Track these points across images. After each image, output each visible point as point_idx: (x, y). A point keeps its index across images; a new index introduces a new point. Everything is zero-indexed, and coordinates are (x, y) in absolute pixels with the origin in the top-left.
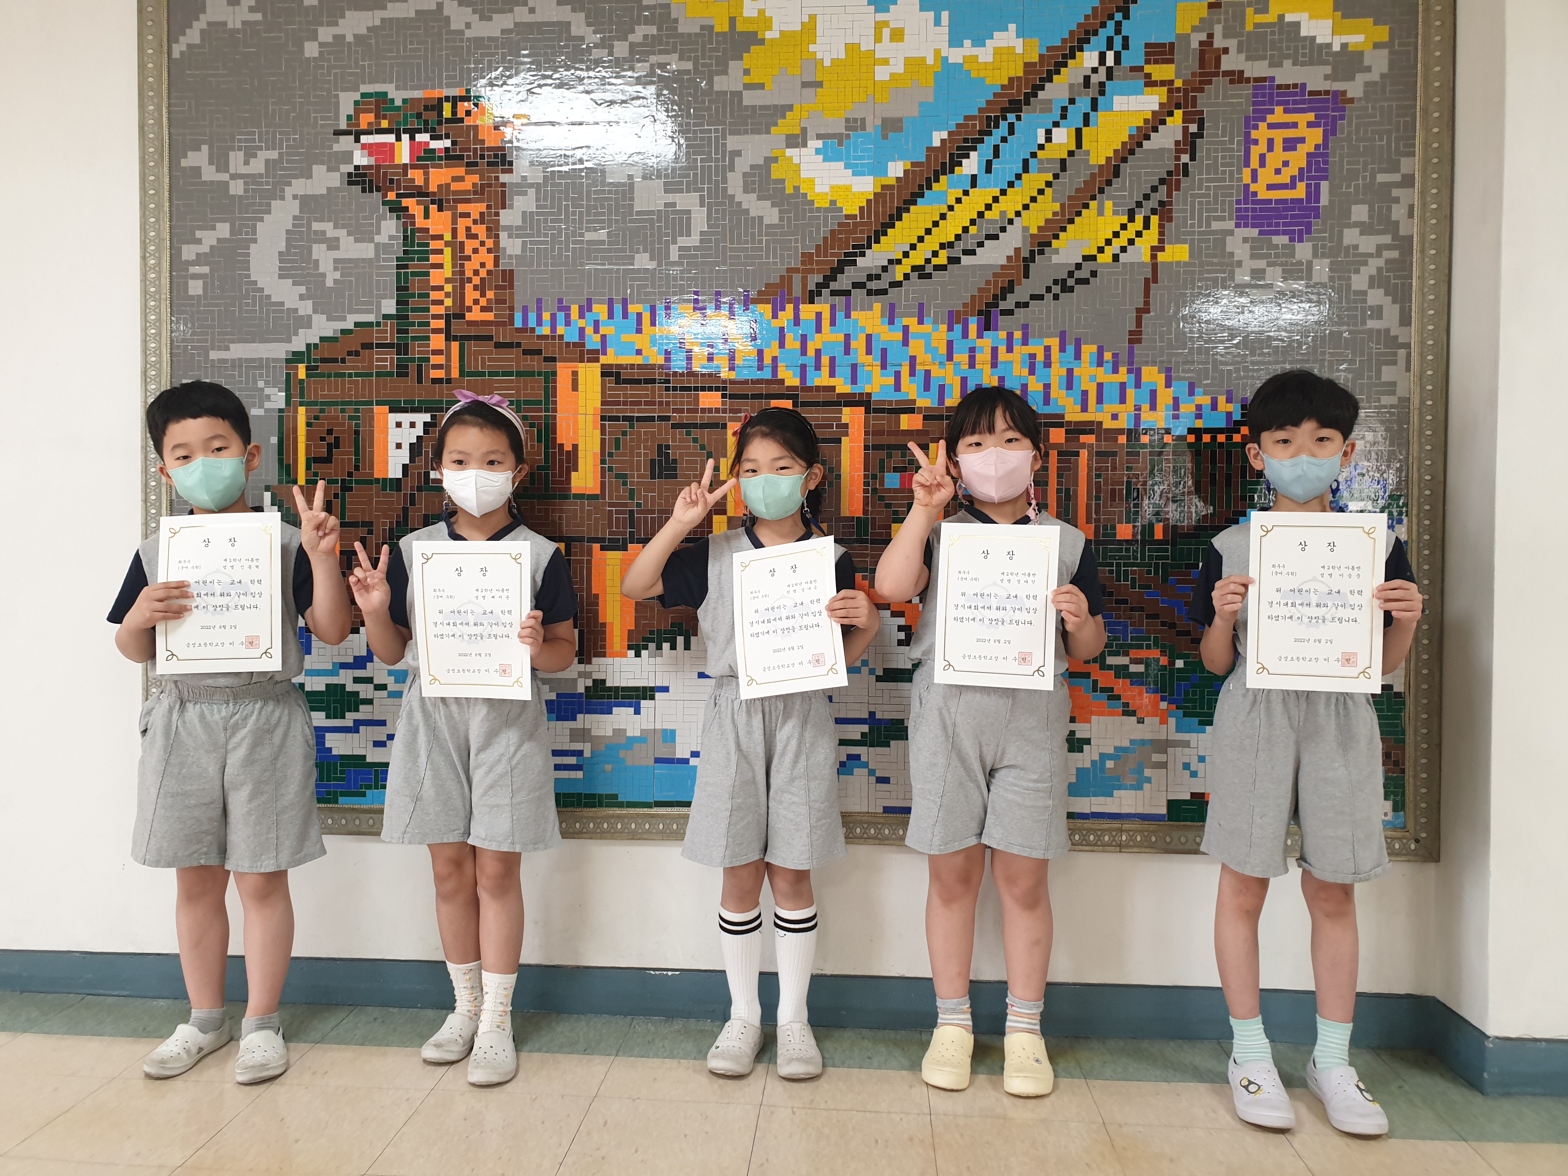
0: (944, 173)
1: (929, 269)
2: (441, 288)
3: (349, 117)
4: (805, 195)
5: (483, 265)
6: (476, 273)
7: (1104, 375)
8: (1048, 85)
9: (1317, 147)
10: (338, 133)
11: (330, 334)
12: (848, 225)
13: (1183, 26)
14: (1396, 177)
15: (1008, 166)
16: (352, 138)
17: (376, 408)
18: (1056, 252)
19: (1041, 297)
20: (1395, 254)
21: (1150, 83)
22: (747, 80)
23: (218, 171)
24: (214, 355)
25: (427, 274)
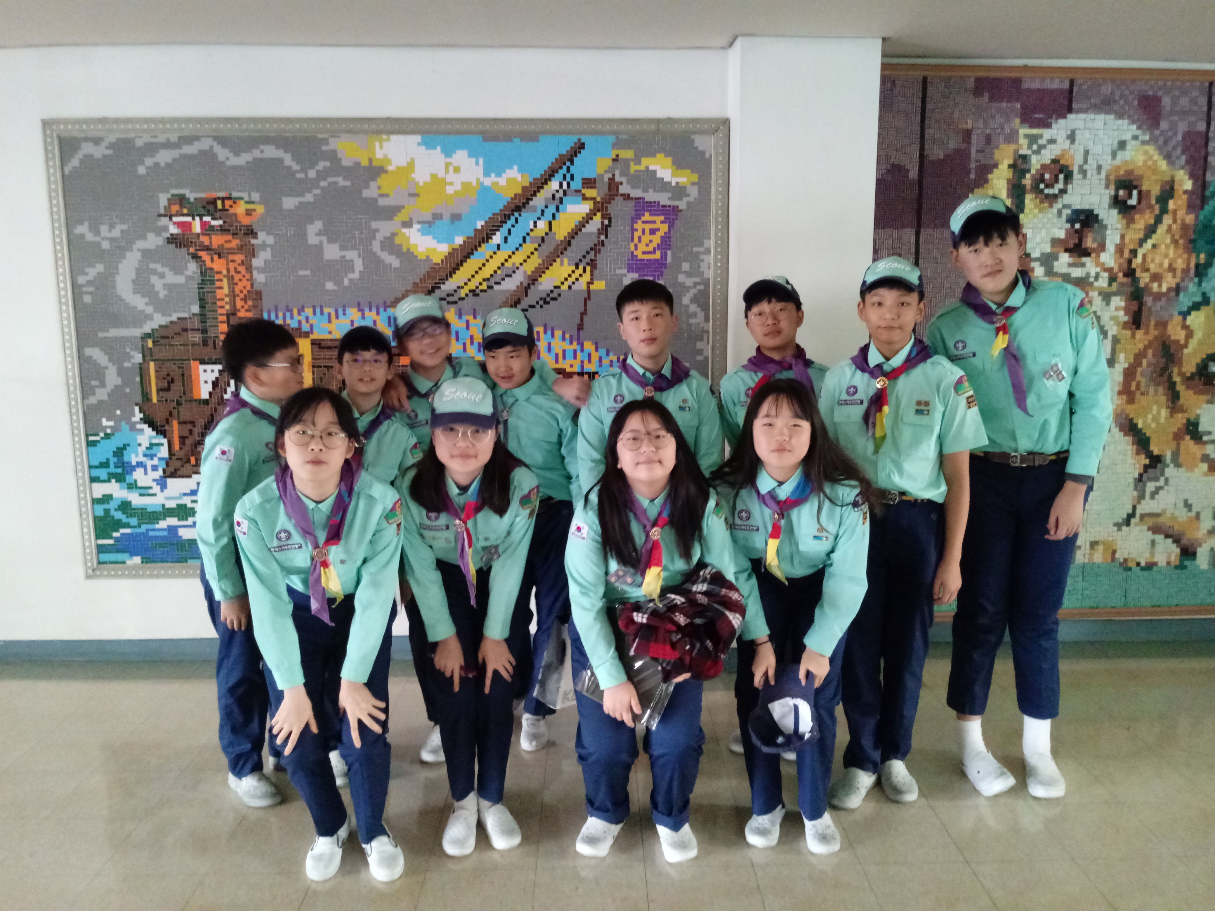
0: (483, 242)
1: (478, 291)
2: (223, 300)
3: (165, 207)
4: (413, 253)
5: (245, 287)
6: (241, 292)
7: (566, 345)
8: (534, 198)
9: (665, 233)
10: (160, 215)
11: (164, 323)
12: (435, 269)
13: (601, 171)
14: (701, 249)
15: (515, 239)
16: (167, 219)
17: (192, 362)
18: (541, 284)
19: (533, 307)
20: (702, 287)
21: (585, 198)
22: (381, 192)
23: (95, 235)
24: (101, 335)
25: (215, 292)
